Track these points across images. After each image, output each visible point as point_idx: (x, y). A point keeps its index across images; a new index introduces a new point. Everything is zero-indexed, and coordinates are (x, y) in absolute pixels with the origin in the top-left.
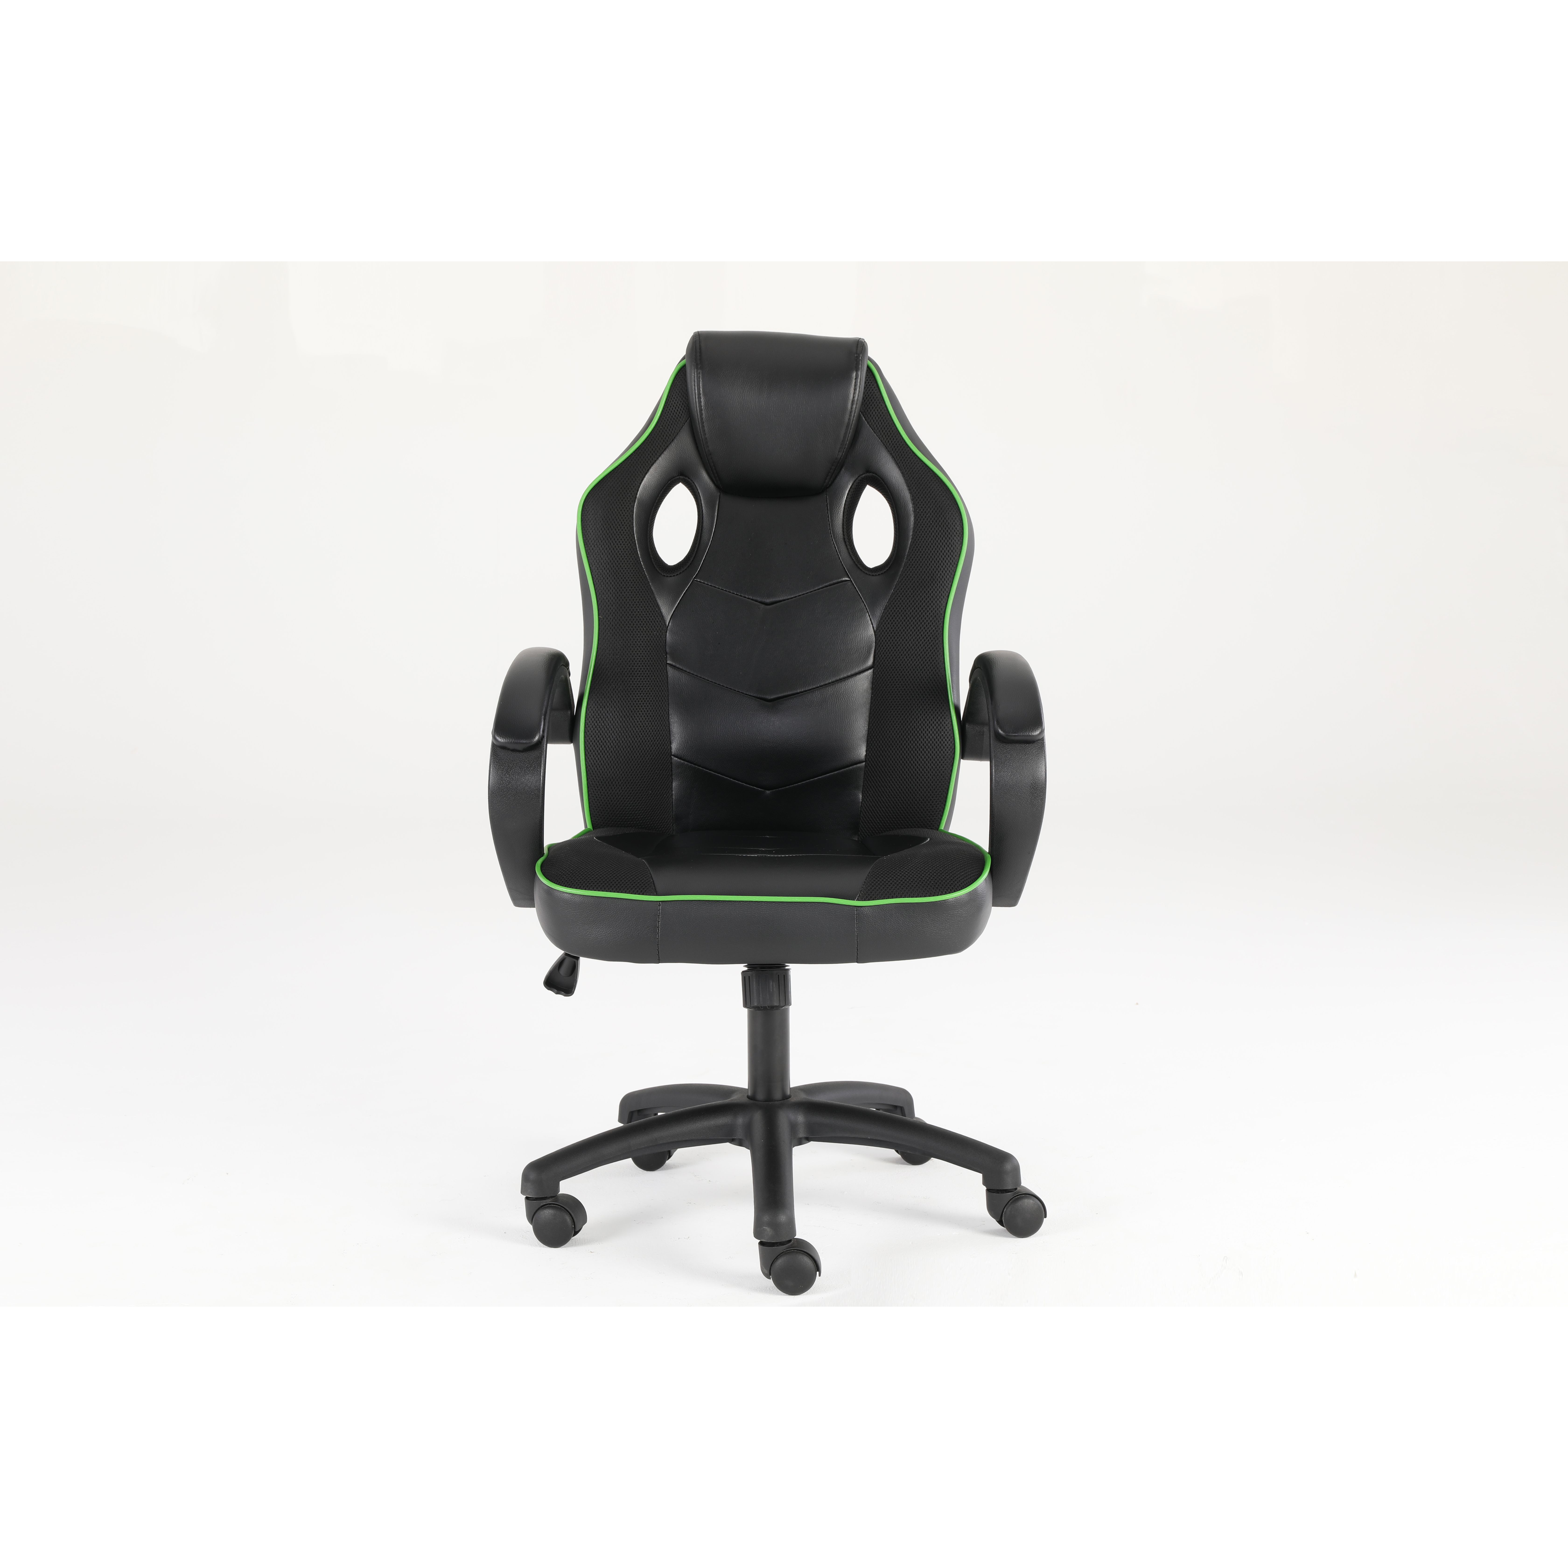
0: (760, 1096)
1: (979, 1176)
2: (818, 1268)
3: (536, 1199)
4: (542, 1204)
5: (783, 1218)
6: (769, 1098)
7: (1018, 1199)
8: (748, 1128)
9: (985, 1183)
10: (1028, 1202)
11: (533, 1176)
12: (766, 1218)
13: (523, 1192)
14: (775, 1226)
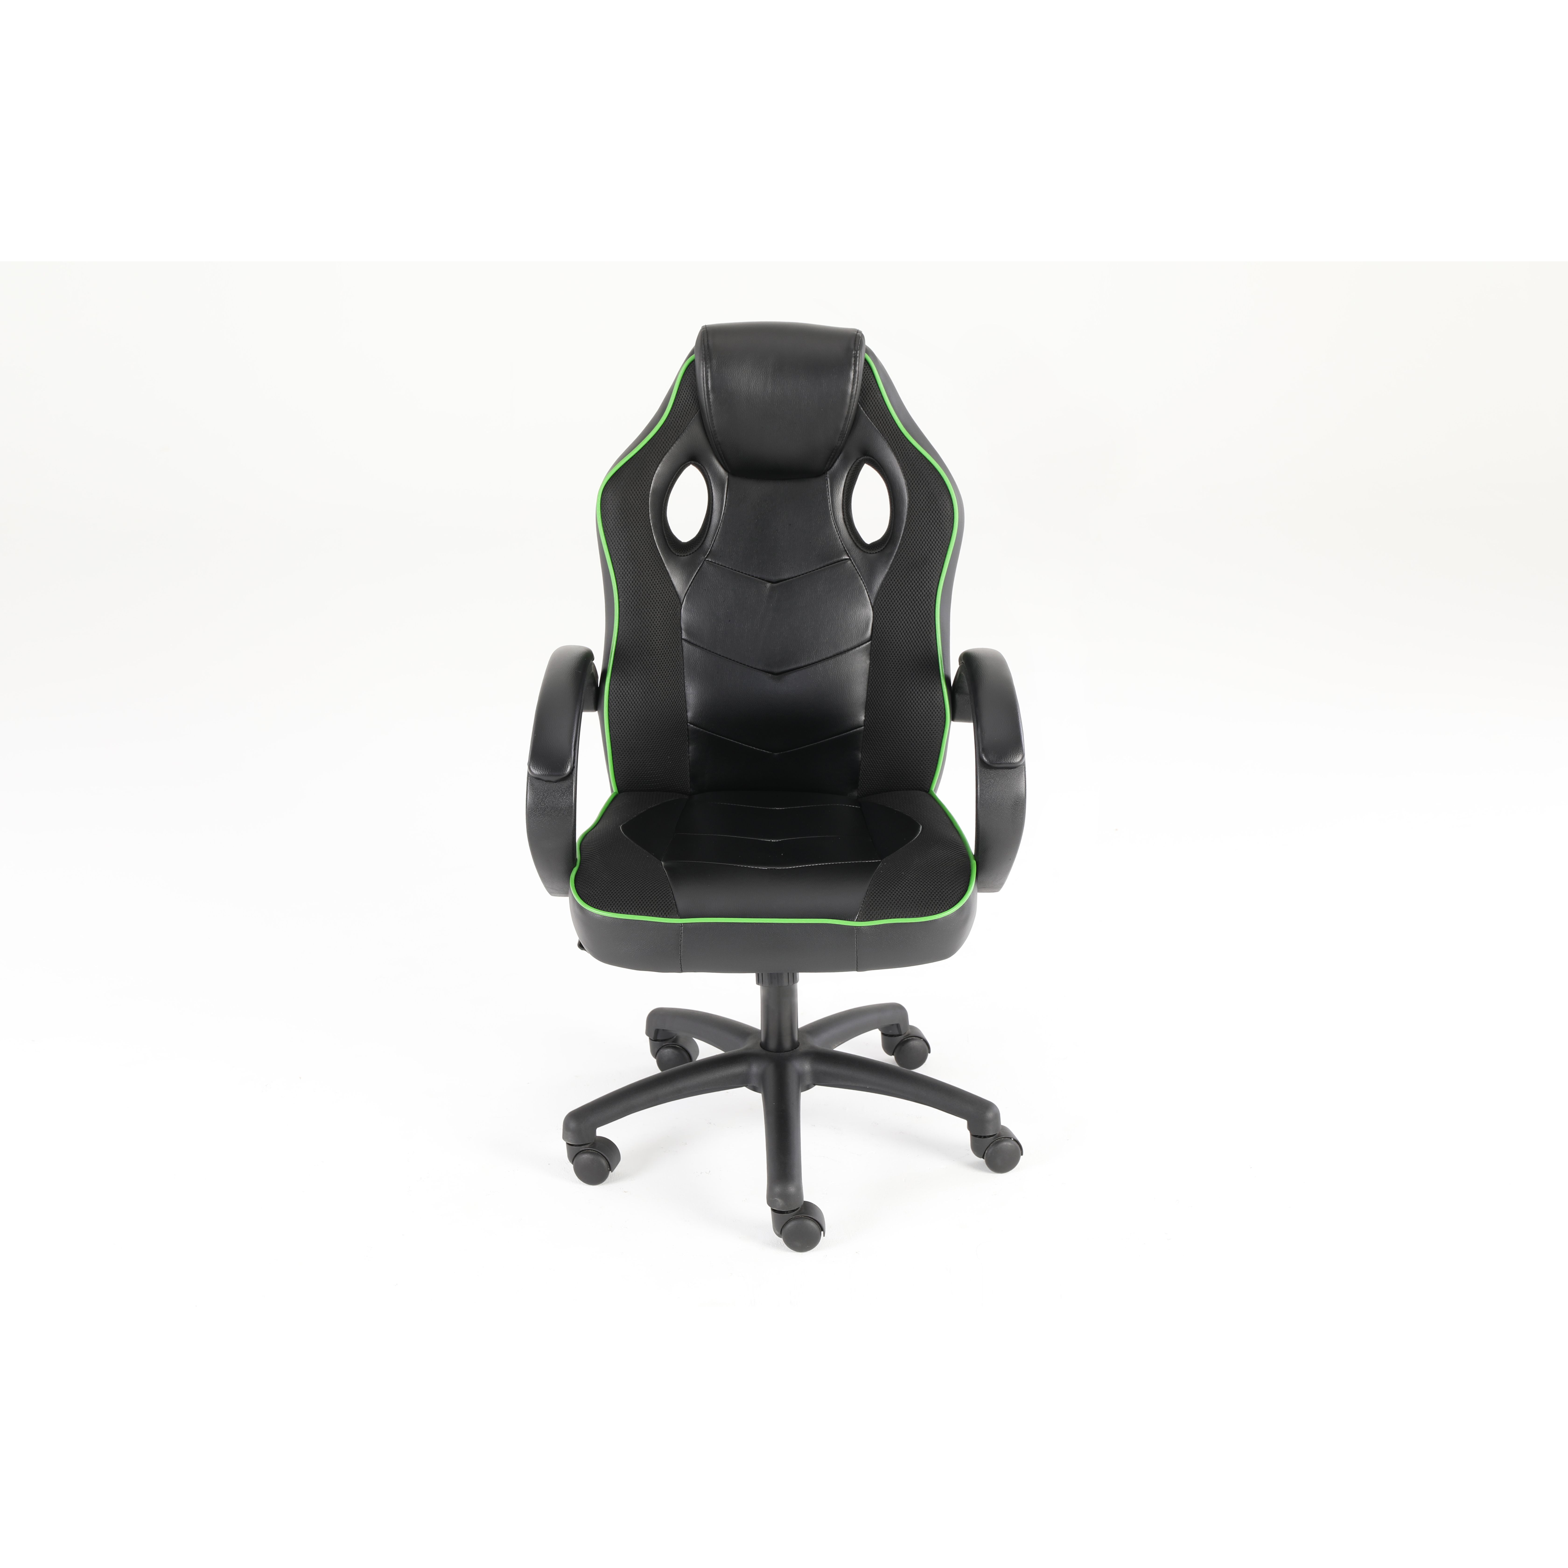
0: (772, 1045)
1: (964, 1122)
2: (822, 1229)
3: (576, 1146)
4: (581, 1150)
5: (792, 1189)
6: (780, 1048)
7: (998, 1143)
8: (762, 1078)
9: (970, 1127)
10: (1008, 1144)
11: (573, 1125)
12: (777, 1189)
13: (564, 1138)
14: (785, 1196)
